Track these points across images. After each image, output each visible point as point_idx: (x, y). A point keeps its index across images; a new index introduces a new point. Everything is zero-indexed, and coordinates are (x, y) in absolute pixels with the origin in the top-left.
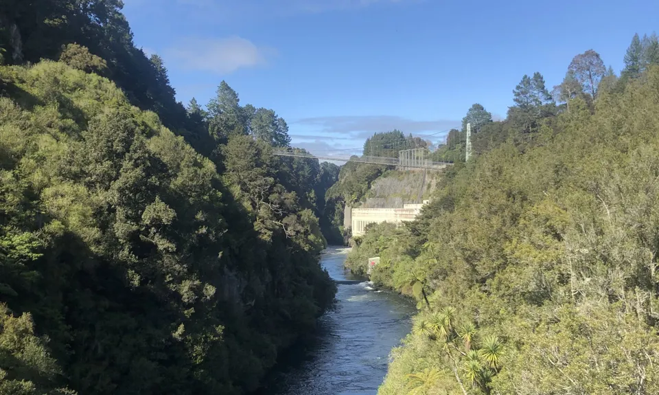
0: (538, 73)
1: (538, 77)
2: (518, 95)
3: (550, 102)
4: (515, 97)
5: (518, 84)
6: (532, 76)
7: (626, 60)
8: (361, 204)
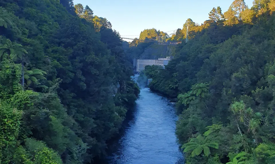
0: (219, 7)
1: (219, 8)
2: (210, 15)
3: (223, 19)
4: (210, 16)
5: (211, 11)
6: (217, 8)
7: (253, 3)
8: (140, 58)
